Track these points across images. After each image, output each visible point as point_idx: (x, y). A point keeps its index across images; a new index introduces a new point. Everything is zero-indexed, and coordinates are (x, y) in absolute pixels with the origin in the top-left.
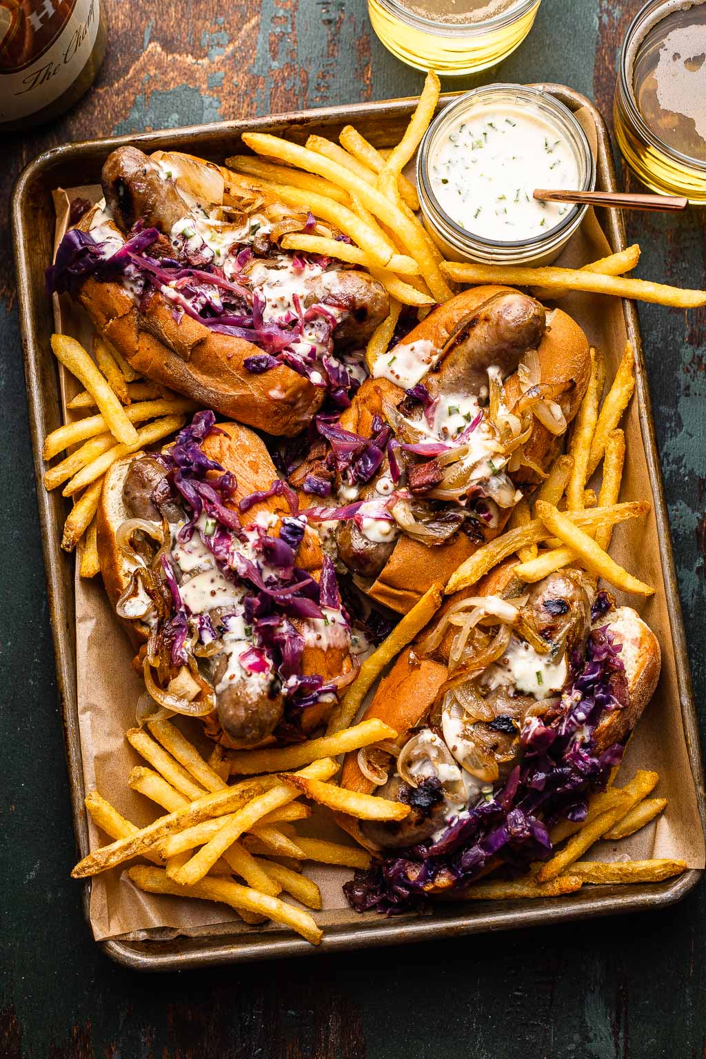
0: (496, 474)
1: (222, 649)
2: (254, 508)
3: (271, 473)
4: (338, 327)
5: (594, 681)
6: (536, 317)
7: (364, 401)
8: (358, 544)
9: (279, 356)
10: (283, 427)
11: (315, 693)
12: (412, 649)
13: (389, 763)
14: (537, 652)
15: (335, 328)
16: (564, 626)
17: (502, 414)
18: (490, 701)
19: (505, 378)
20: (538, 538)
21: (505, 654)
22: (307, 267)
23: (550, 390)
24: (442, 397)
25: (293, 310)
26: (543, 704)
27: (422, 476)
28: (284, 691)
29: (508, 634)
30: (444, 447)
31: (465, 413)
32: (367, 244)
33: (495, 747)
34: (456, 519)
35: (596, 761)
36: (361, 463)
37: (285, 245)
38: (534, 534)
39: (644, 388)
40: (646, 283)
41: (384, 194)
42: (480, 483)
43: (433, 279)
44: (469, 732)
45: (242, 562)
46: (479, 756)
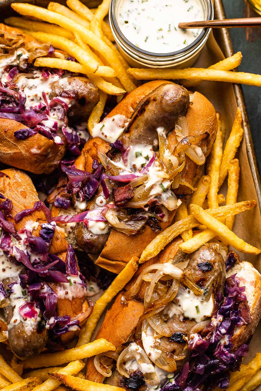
0: (165, 191)
1: (10, 303)
2: (24, 219)
3: (34, 197)
4: (69, 110)
5: (229, 309)
6: (184, 97)
7: (88, 151)
8: (87, 236)
9: (35, 129)
10: (42, 169)
11: (66, 326)
12: (123, 294)
13: (112, 363)
14: (196, 295)
15: (68, 110)
16: (210, 278)
17: (167, 155)
18: (169, 324)
19: (168, 133)
20: (193, 226)
21: (177, 296)
22: (50, 76)
23: (194, 139)
24: (131, 147)
25: (43, 102)
26: (201, 325)
27: (121, 194)
28: (47, 326)
29: (178, 285)
30: (134, 176)
31: (145, 156)
32: (83, 60)
33: (173, 352)
34: (143, 219)
35: (233, 355)
36: (86, 188)
37: (37, 64)
38: (190, 223)
39: (249, 134)
40: (247, 74)
41: (94, 32)
42: (156, 197)
43: (124, 79)
44: (158, 344)
45: (17, 252)
46: (165, 358)
